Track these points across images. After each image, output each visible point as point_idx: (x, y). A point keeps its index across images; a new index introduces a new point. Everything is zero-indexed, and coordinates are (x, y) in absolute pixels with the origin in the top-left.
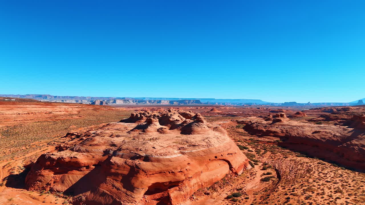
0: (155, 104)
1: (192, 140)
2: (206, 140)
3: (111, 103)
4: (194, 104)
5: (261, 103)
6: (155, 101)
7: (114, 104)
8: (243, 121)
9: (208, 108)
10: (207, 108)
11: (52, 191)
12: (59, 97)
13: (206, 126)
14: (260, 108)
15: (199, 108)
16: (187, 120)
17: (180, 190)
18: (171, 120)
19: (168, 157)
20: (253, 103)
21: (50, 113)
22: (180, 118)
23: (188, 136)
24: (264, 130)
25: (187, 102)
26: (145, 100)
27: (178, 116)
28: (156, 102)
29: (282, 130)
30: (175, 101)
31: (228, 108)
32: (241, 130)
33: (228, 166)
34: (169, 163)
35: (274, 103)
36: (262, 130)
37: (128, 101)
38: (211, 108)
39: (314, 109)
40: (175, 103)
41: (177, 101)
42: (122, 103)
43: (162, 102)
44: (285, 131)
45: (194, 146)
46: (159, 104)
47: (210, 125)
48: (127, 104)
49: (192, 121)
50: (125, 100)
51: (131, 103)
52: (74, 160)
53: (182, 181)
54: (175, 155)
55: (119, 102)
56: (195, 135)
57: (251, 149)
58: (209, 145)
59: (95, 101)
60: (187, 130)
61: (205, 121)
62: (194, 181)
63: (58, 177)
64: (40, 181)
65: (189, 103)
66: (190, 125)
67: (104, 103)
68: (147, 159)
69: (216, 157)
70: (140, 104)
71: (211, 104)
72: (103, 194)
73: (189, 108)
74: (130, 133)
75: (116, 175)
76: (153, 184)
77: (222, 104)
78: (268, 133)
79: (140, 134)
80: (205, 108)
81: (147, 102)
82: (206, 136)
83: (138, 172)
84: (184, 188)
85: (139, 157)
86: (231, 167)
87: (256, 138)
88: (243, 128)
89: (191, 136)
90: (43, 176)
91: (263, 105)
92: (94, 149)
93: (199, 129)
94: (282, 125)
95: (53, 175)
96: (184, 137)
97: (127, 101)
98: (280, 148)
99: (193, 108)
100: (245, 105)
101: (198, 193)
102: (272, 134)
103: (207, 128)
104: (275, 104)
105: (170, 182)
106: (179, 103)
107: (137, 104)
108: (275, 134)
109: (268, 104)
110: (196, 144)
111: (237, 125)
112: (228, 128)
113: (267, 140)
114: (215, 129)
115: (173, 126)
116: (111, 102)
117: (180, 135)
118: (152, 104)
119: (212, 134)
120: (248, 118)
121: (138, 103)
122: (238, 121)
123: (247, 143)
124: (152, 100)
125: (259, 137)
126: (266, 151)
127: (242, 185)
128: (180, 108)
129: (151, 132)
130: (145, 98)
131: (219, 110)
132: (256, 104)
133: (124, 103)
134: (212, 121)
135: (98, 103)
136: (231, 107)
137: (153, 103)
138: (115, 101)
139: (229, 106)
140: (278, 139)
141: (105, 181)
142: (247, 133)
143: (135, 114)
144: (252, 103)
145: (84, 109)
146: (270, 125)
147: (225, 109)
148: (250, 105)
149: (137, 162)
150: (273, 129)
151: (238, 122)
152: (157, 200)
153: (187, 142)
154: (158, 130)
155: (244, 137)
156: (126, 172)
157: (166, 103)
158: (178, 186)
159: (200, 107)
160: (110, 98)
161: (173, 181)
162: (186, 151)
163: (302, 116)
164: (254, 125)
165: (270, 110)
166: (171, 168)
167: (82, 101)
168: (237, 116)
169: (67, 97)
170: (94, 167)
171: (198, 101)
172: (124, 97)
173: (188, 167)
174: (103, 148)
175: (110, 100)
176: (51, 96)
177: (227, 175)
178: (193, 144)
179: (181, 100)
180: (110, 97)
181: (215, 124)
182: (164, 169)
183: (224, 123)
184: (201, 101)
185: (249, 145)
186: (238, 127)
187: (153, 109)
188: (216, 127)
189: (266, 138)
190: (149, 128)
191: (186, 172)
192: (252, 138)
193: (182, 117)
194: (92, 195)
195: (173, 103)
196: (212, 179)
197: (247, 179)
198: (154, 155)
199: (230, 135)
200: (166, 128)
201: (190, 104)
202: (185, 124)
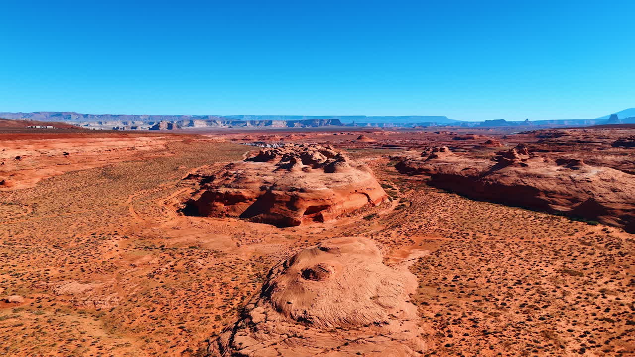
0: (262, 127)
1: (336, 178)
2: (348, 177)
3: (186, 126)
4: (330, 126)
5: (444, 122)
6: (261, 122)
7: (190, 127)
8: (397, 157)
9: (353, 133)
10: (351, 133)
11: (228, 216)
12: (92, 116)
13: (348, 165)
14: (441, 133)
15: (339, 134)
16: (329, 159)
17: (328, 212)
18: (313, 159)
19: (318, 189)
20: (432, 123)
21: (133, 148)
22: (322, 157)
23: (332, 174)
24: (416, 168)
25: (317, 122)
26: (244, 120)
27: (320, 155)
28: (263, 124)
29: (435, 167)
30: (296, 121)
31: (386, 133)
32: (392, 169)
33: (366, 198)
34: (320, 194)
35: (468, 122)
36: (414, 168)
37: (215, 121)
38: (359, 134)
39: (525, 134)
40: (297, 126)
41: (300, 122)
42: (205, 125)
43: (274, 123)
44: (438, 169)
45: (337, 182)
46: (268, 127)
47: (354, 163)
48: (213, 127)
49: (335, 160)
50: (209, 120)
51: (221, 126)
52: (238, 194)
53: (330, 206)
54: (323, 188)
55: (199, 125)
56: (338, 174)
57: (395, 188)
58: (350, 181)
59: (159, 123)
60: (330, 168)
61: (347, 159)
62: (338, 207)
63: (229, 207)
64: (215, 210)
65: (320, 124)
66: (333, 163)
67: (174, 125)
68: (302, 190)
69: (356, 191)
70: (235, 128)
71: (358, 126)
72: (274, 214)
73: (321, 134)
74: (276, 172)
75: (281, 202)
76: (310, 207)
77: (377, 126)
78: (420, 171)
79: (286, 173)
80: (348, 134)
81: (248, 124)
82: (349, 174)
83: (297, 199)
84: (331, 211)
85: (296, 190)
86: (369, 199)
87: (405, 177)
88: (395, 166)
89: (333, 174)
90: (216, 206)
91: (448, 125)
92: (251, 185)
93: (341, 168)
94: (438, 162)
95: (223, 206)
96: (328, 175)
97: (213, 123)
98: (426, 186)
99: (329, 134)
100: (417, 127)
101: (342, 215)
102: (423, 172)
103: (350, 167)
104: (469, 124)
105: (322, 206)
106: (303, 125)
107: (230, 127)
108: (427, 172)
109: (458, 123)
110: (340, 180)
111: (389, 162)
112: (376, 167)
113: (417, 178)
114: (359, 167)
115: (316, 165)
116: (185, 123)
117: (323, 173)
118: (256, 128)
119: (354, 172)
120: (404, 153)
121: (231, 125)
122: (391, 157)
123: (393, 182)
124: (256, 119)
125: (410, 175)
126: (410, 188)
127: (377, 212)
128: (305, 134)
129: (296, 171)
130: (242, 116)
131: (371, 138)
132: (436, 123)
133: (209, 126)
134: (357, 158)
135: (163, 126)
136: (393, 131)
137: (258, 125)
138: (191, 123)
139: (391, 129)
140: (429, 177)
141: (273, 206)
142: (397, 171)
143: (264, 151)
144: (429, 123)
145: (171, 141)
146: (424, 161)
147: (381, 134)
148: (424, 126)
149: (295, 193)
150: (425, 167)
151: (391, 159)
152: (312, 218)
153: (331, 179)
154: (303, 169)
155: (392, 177)
156: (288, 200)
157: (282, 125)
158: (327, 209)
159: (338, 132)
160: (183, 118)
161: (324, 205)
162: (331, 186)
163: (495, 146)
164: (407, 162)
165: (456, 135)
166: (321, 197)
167: (133, 123)
168: (400, 146)
169: (107, 115)
170: (256, 200)
171: (336, 121)
172: (206, 114)
173: (333, 197)
174: (258, 185)
175: (183, 121)
176: (78, 115)
177: (365, 205)
178: (336, 180)
179: (306, 119)
180: (182, 116)
181: (360, 162)
182: (316, 197)
183: (372, 160)
184: (342, 122)
185: (395, 184)
186: (389, 165)
187: (262, 137)
188: (360, 166)
189: (416, 177)
190: (294, 168)
191: (332, 200)
192: (401, 177)
193: (323, 156)
194: (266, 215)
195: (294, 125)
196: (353, 208)
197: (382, 209)
198: (307, 188)
199: (376, 173)
200: (309, 167)
201: (323, 127)
202: (328, 164)
